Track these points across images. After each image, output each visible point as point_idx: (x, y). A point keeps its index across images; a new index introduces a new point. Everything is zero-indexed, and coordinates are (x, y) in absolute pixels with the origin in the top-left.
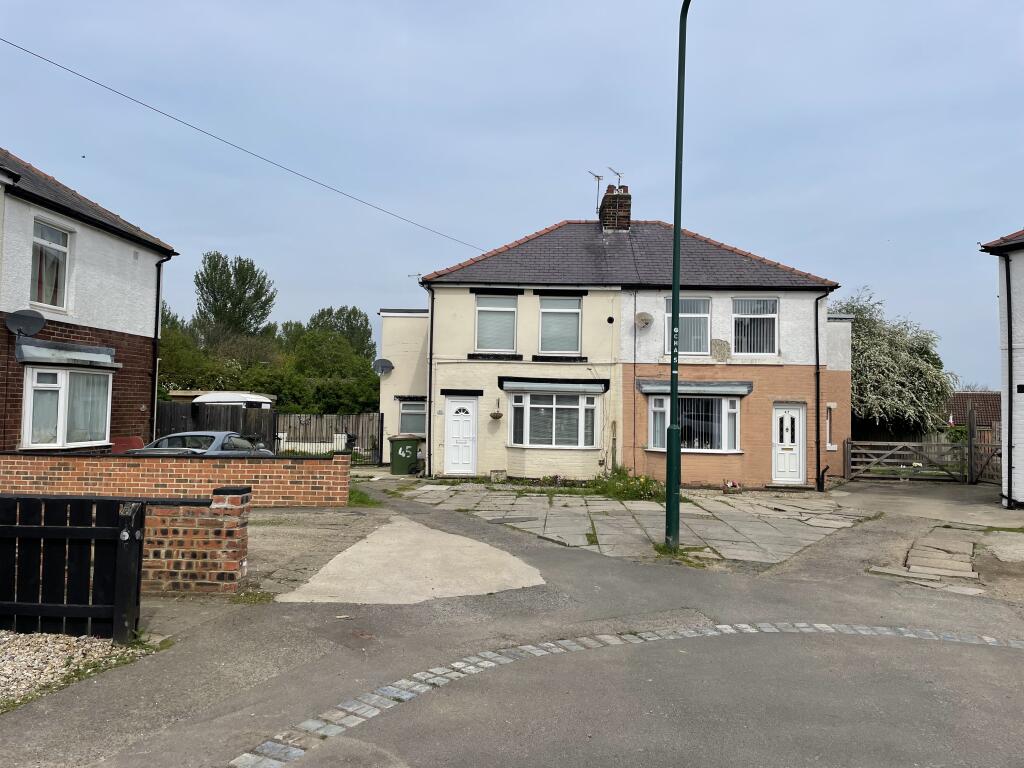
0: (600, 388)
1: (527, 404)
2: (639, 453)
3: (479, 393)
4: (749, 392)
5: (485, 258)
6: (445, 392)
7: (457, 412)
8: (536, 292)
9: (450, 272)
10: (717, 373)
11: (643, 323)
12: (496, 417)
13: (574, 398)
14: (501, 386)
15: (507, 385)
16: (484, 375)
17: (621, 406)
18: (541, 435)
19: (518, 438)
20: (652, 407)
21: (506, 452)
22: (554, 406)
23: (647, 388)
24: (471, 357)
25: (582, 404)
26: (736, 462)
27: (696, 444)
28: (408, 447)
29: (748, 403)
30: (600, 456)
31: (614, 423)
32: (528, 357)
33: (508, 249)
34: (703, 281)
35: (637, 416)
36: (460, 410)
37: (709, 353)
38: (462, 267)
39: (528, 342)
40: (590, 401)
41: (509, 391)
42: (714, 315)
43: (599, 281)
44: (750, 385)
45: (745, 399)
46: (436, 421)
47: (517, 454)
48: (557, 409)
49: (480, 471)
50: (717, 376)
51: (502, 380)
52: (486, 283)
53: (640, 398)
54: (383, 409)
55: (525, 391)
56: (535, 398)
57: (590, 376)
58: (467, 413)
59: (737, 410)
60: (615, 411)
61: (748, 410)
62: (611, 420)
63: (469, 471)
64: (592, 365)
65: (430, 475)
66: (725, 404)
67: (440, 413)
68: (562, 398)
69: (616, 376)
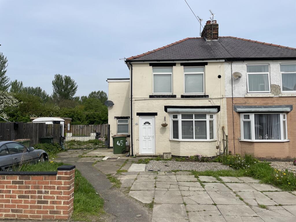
0: (215, 110)
1: (180, 119)
2: (236, 142)
3: (155, 114)
4: (291, 110)
5: (155, 51)
6: (139, 114)
7: (145, 124)
8: (182, 64)
9: (140, 56)
10: (274, 101)
11: (236, 77)
12: (164, 126)
13: (204, 115)
14: (166, 110)
15: (168, 110)
16: (158, 105)
17: (226, 119)
18: (187, 134)
19: (176, 135)
20: (242, 119)
21: (169, 142)
22: (194, 120)
23: (239, 110)
24: (151, 97)
25: (208, 119)
26: (287, 146)
27: (267, 137)
28: (121, 141)
29: (291, 116)
30: (217, 144)
31: (223, 128)
32: (178, 96)
33: (165, 48)
34: (264, 56)
35: (235, 124)
36: (146, 123)
37: (270, 91)
38: (145, 55)
39: (179, 89)
40: (211, 117)
41: (170, 113)
42: (271, 73)
43: (213, 57)
44: (291, 107)
45: (290, 113)
46: (135, 128)
47: (176, 145)
48: (195, 121)
49: (157, 152)
50: (274, 103)
51: (166, 108)
52: (157, 60)
53: (236, 115)
54: (110, 122)
55: (179, 113)
56: (184, 116)
57: (210, 105)
58: (150, 124)
59: (286, 119)
60: (223, 122)
61: (291, 119)
62: (222, 126)
63: (151, 152)
64: (211, 99)
65: (132, 155)
66: (281, 116)
67: (137, 124)
68: (198, 115)
69: (223, 104)
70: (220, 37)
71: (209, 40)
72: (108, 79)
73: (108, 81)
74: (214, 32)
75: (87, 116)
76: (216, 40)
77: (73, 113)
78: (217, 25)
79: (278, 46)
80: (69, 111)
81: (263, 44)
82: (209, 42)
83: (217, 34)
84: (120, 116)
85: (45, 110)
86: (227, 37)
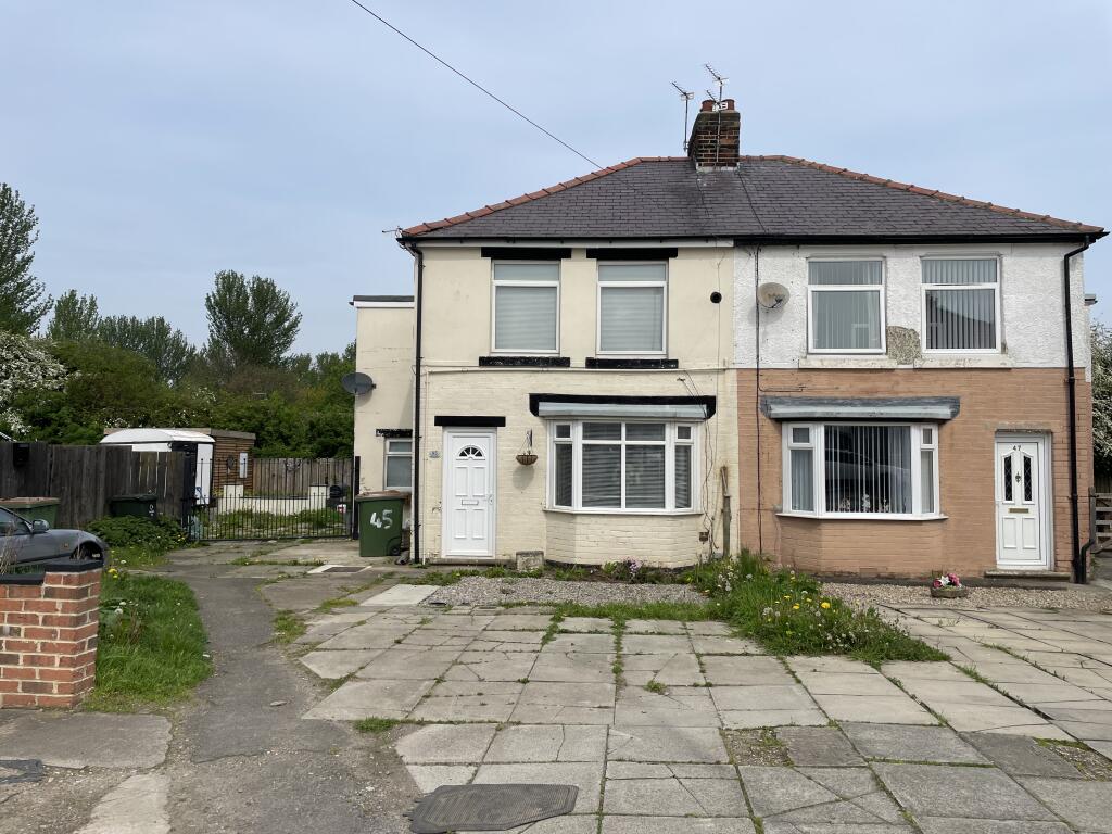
0: (699, 410)
1: (577, 438)
2: (767, 518)
3: (499, 422)
4: (954, 414)
5: (510, 206)
6: (442, 421)
7: (463, 454)
8: (591, 254)
9: (451, 224)
10: (897, 383)
11: (771, 301)
12: (527, 461)
13: (655, 428)
14: (534, 409)
15: (544, 407)
16: (507, 392)
17: (735, 442)
18: (602, 490)
19: (564, 496)
20: (788, 442)
21: (543, 518)
22: (624, 442)
23: (780, 410)
24: (484, 362)
25: (671, 438)
26: (934, 536)
27: (867, 504)
28: (386, 512)
29: (952, 434)
30: (701, 525)
31: (724, 470)
32: (578, 362)
33: (547, 193)
34: (869, 229)
35: (764, 458)
36: (468, 450)
37: (884, 350)
38: (470, 218)
39: (579, 341)
40: (684, 432)
41: (547, 418)
42: (891, 287)
43: (697, 232)
44: (955, 403)
45: (948, 424)
46: (428, 468)
47: (563, 525)
48: (628, 447)
49: (501, 550)
50: (896, 389)
51: (535, 401)
52: (507, 239)
53: (768, 428)
54: (359, 449)
55: (574, 418)
56: (591, 429)
57: (684, 393)
58: (479, 454)
59: (934, 445)
60: (725, 451)
61: (952, 445)
62: (719, 464)
63: (480, 551)
64: (685, 372)
65: (417, 560)
66: (916, 435)
67: (435, 455)
68: (636, 428)
69: (726, 391)
70: (749, 159)
71: (708, 170)
72: (357, 298)
73: (357, 304)
74: (725, 142)
75: (312, 426)
76: (730, 169)
77: (260, 416)
78: (737, 116)
79: (933, 195)
80: (248, 409)
81: (885, 184)
82: (703, 175)
83: (736, 147)
84: (395, 426)
85: (161, 405)
86: (774, 159)
